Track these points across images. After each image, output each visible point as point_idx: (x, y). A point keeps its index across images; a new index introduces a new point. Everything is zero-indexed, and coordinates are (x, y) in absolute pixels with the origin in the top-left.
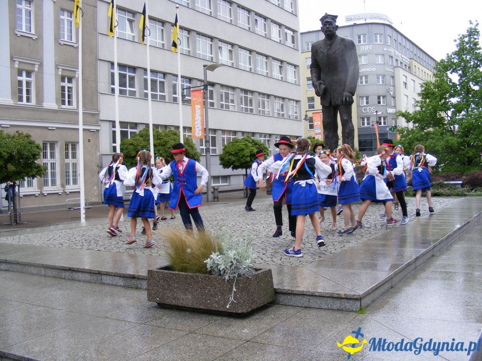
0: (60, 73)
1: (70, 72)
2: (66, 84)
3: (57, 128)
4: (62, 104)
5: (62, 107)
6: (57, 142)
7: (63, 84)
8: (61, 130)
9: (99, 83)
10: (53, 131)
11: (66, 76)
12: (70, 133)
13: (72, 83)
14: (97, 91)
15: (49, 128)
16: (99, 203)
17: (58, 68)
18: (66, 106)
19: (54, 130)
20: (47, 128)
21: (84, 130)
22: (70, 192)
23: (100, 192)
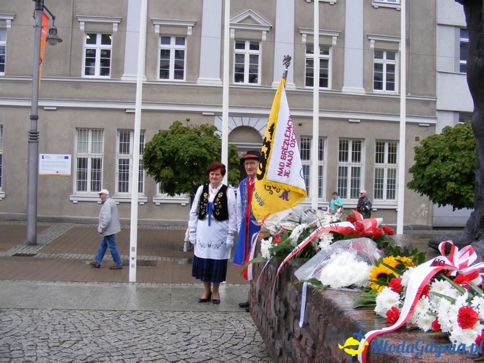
0: (372, 46)
1: (389, 44)
2: (385, 61)
3: (362, 120)
4: (375, 88)
5: (374, 93)
6: (364, 139)
7: (378, 61)
8: (371, 124)
9: (437, 58)
10: (357, 125)
11: (385, 50)
12: (384, 128)
13: (393, 59)
14: (435, 69)
15: (350, 120)
16: (427, 228)
17: (370, 40)
18: (384, 91)
19: (358, 123)
20: (347, 120)
21: (407, 123)
22: (378, 209)
23: (430, 212)
